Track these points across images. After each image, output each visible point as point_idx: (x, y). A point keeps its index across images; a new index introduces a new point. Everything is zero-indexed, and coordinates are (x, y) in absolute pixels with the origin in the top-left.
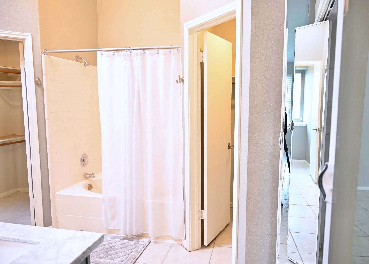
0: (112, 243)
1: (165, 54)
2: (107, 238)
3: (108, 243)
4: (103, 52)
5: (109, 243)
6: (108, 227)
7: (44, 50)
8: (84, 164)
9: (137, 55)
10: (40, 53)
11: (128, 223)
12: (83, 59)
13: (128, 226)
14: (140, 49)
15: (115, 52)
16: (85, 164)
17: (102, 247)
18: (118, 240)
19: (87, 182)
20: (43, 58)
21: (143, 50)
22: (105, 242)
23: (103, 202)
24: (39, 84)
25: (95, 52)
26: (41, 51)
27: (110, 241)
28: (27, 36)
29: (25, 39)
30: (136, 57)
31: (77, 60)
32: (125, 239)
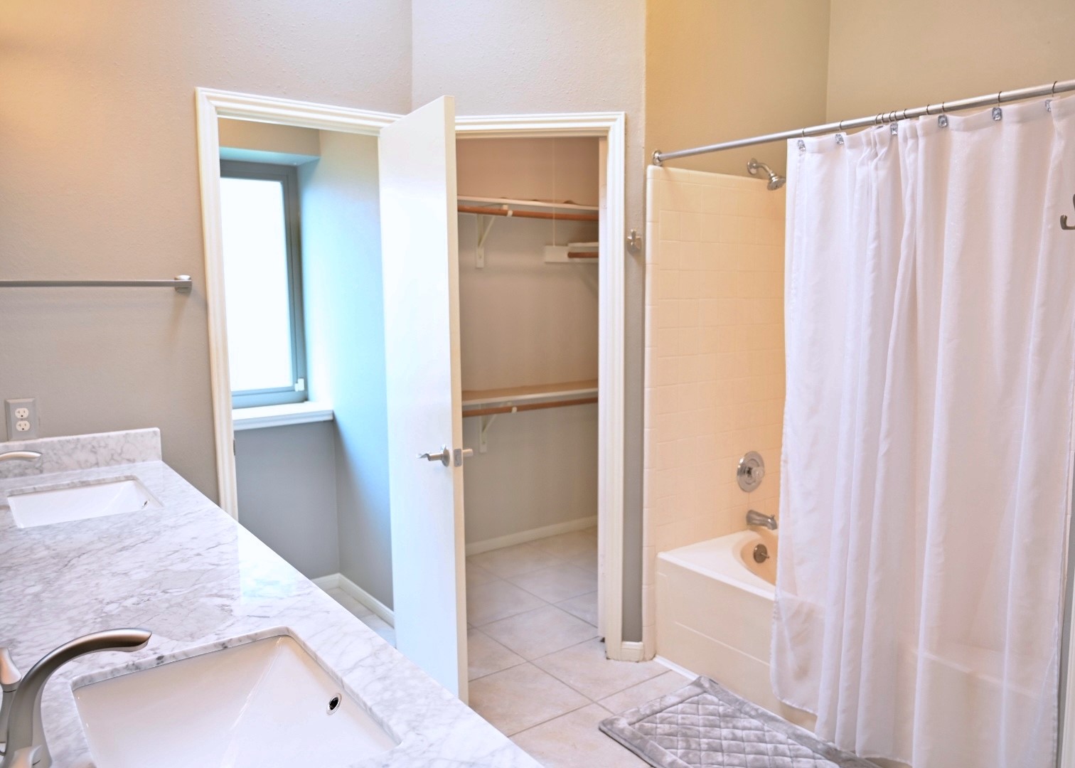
0: (785, 755)
1: (1023, 119)
2: (775, 733)
3: (773, 749)
4: (806, 140)
5: (777, 753)
6: (782, 699)
7: (655, 152)
8: (751, 481)
9: (915, 136)
10: (643, 162)
11: (839, 708)
12: (768, 169)
13: (840, 718)
14: (928, 113)
15: (843, 134)
16: (753, 484)
17: (752, 756)
18: (806, 750)
19: (752, 538)
20: (649, 175)
21: (937, 116)
22: (766, 742)
23: (774, 615)
24: (634, 248)
25: (783, 141)
26: (645, 158)
27: (781, 743)
28: (614, 120)
29: (609, 128)
30: (910, 142)
31: (750, 173)
32: (829, 757)
